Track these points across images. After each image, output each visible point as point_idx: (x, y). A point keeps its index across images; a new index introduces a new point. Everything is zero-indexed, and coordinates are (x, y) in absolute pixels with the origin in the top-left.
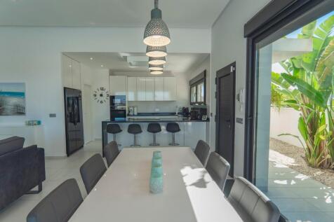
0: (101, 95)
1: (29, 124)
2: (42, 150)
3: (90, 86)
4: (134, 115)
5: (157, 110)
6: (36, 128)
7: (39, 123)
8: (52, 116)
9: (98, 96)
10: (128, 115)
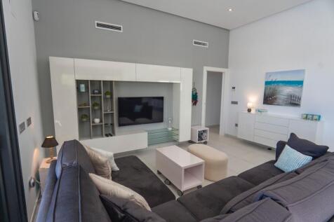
1: (307, 118)
7: (319, 118)
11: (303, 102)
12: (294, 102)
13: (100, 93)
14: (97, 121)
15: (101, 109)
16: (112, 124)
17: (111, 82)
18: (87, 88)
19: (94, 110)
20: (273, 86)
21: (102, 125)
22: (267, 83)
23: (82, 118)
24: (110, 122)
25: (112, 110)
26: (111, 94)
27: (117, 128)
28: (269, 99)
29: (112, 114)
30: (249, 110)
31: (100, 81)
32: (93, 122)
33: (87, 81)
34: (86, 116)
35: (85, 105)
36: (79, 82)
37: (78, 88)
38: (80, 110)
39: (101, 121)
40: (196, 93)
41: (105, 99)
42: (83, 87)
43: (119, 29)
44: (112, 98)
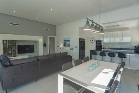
0: (93, 40)
1: (71, 49)
2: (71, 56)
3: (89, 37)
4: (106, 49)
5: (119, 47)
6: (72, 50)
7: (73, 49)
8: (76, 47)
9: (92, 41)
10: (103, 48)
11: (70, 46)
12: (69, 46)
13: (11, 44)
14: (10, 52)
15: (11, 49)
16: (16, 53)
17: (15, 41)
18: (6, 42)
19: (9, 49)
20: (65, 41)
21: (12, 54)
22: (64, 41)
23: (4, 51)
24: (15, 53)
25: (16, 49)
26: (15, 44)
27: (17, 55)
28: (65, 45)
29: (16, 50)
30: (61, 48)
31: (11, 40)
32: (9, 53)
33: (7, 40)
34: (6, 51)
35: (6, 47)
36: (3, 41)
37: (3, 43)
38: (4, 49)
39: (11, 52)
40: (45, 44)
41: (13, 45)
42: (5, 42)
43: (18, 25)
44: (15, 45)
